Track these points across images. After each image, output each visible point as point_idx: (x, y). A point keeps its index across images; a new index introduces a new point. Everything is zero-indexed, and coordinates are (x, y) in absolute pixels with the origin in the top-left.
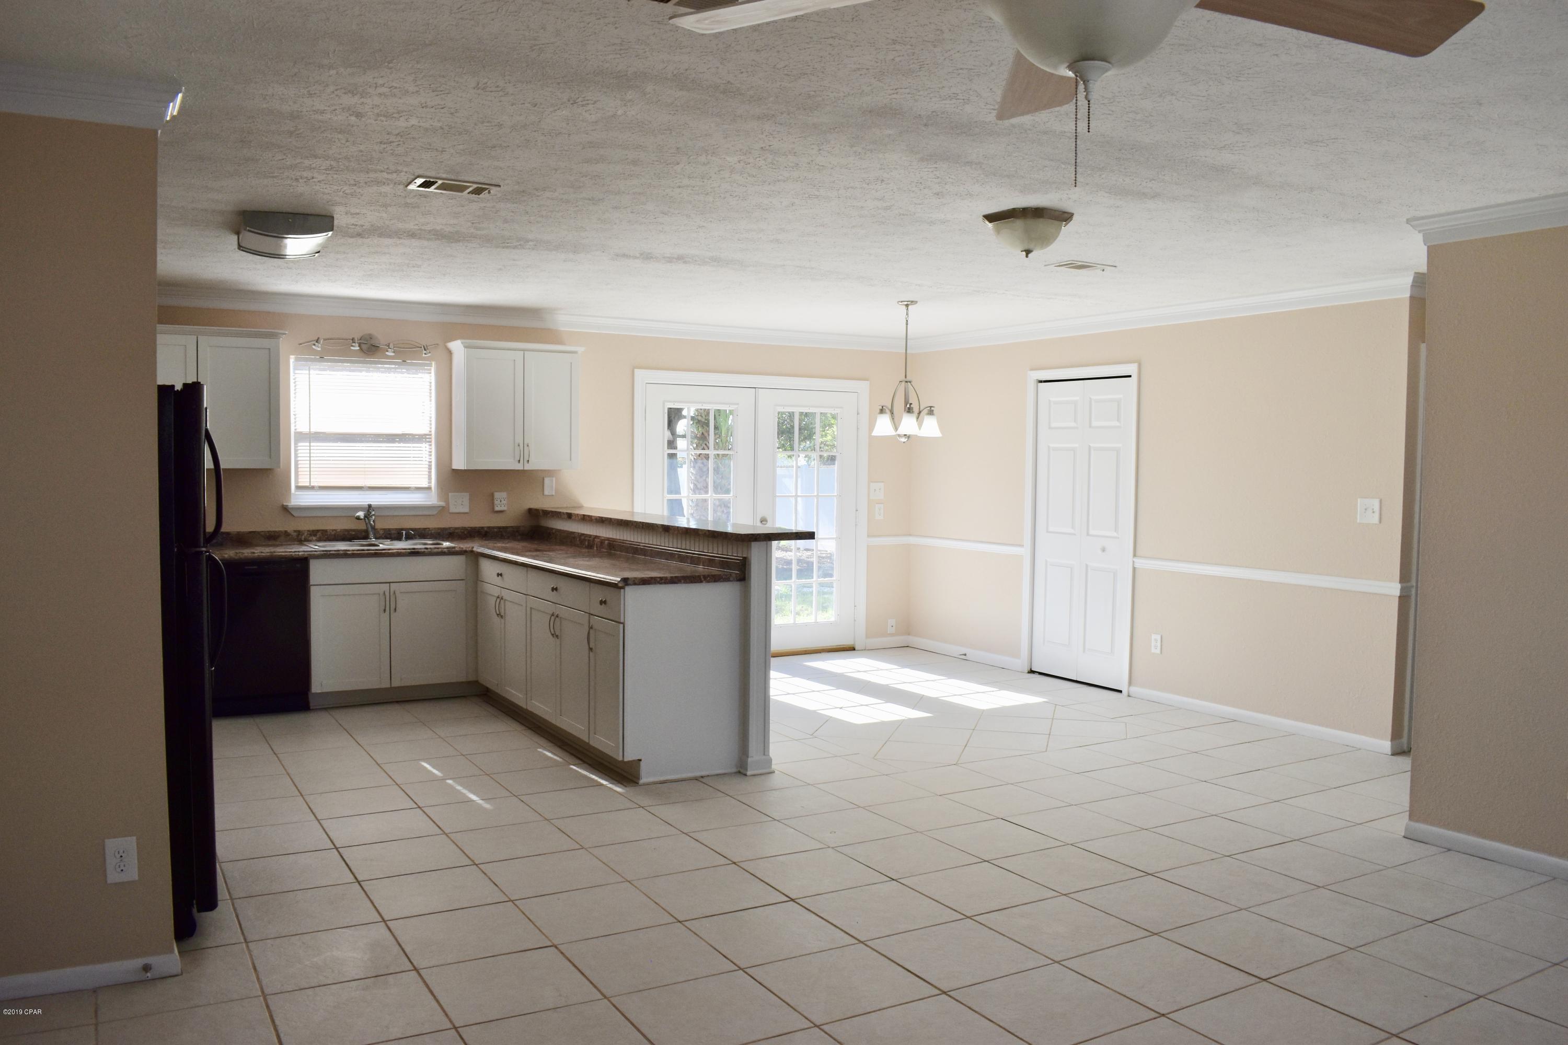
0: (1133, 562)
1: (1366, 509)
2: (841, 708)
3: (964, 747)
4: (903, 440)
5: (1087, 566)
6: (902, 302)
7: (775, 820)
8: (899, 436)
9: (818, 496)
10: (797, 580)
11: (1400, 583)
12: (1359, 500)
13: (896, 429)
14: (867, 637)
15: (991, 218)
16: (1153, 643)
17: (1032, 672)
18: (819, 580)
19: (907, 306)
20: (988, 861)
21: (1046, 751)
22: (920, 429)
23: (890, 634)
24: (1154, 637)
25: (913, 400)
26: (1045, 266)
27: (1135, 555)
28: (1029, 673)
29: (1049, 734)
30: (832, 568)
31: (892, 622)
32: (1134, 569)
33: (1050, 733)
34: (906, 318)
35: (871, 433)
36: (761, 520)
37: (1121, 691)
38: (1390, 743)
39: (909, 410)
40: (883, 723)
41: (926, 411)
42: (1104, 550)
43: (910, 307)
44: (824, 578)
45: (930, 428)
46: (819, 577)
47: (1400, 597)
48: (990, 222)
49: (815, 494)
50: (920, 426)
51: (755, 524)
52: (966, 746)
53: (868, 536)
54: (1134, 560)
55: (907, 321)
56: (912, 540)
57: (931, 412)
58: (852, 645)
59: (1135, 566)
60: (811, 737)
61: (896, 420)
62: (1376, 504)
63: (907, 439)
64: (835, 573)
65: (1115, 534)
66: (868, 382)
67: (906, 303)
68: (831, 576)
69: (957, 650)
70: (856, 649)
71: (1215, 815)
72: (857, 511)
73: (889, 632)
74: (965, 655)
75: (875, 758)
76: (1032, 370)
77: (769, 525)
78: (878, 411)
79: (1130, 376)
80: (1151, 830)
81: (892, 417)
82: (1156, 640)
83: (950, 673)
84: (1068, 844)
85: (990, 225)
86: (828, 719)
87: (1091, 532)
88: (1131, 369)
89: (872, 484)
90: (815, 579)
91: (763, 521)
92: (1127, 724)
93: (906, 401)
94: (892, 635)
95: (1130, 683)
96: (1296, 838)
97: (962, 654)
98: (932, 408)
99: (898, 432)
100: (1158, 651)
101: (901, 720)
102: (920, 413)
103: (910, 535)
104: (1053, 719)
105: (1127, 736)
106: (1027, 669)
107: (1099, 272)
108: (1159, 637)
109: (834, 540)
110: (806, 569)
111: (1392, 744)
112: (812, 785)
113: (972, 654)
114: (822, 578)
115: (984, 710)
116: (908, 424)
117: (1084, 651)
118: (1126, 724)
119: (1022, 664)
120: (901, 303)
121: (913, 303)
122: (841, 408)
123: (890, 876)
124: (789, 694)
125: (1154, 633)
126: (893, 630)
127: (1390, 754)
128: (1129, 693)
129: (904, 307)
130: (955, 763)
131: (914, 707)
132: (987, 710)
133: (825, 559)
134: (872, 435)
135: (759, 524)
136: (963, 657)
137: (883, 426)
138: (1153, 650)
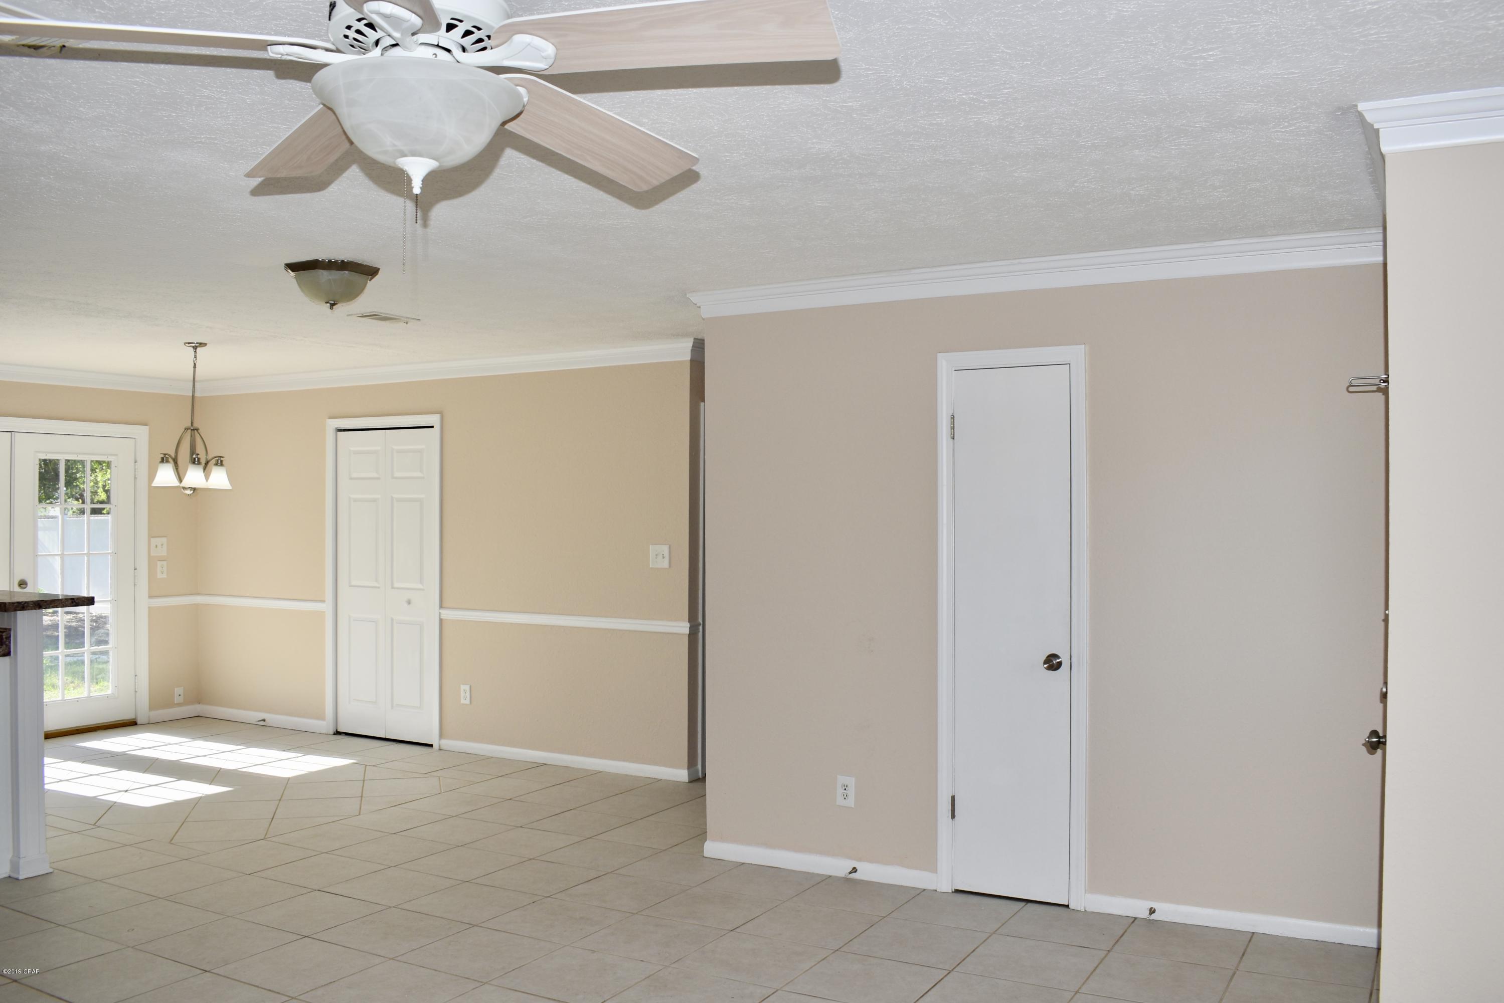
0: (440, 613)
1: (657, 555)
2: (126, 791)
3: (271, 820)
4: (189, 492)
5: (392, 620)
6: (189, 343)
7: (60, 925)
8: (184, 488)
9: (88, 554)
10: (65, 650)
11: (689, 622)
12: (651, 546)
13: (181, 481)
14: (151, 708)
15: (294, 267)
16: (462, 694)
17: (338, 733)
18: (92, 648)
19: (195, 348)
20: (307, 937)
21: (360, 814)
22: (207, 481)
23: (177, 704)
24: (463, 687)
25: (200, 449)
26: (348, 315)
27: (441, 607)
28: (334, 734)
29: (362, 797)
30: (108, 634)
31: (179, 690)
32: (441, 620)
33: (362, 795)
34: (194, 361)
35: (151, 484)
36: (19, 583)
37: (431, 746)
38: (687, 771)
39: (195, 461)
40: (177, 804)
41: (213, 461)
42: (409, 602)
43: (198, 349)
44: (98, 646)
45: (219, 479)
46: (91, 646)
47: (689, 635)
48: (293, 271)
49: (86, 552)
50: (207, 477)
51: (11, 590)
52: (272, 819)
53: (149, 597)
54: (441, 611)
55: (195, 364)
56: (199, 599)
57: (220, 462)
58: (134, 719)
59: (442, 618)
60: (94, 827)
61: (180, 469)
62: (665, 549)
63: (192, 492)
64: (112, 639)
65: (420, 586)
66: (147, 427)
67: (194, 345)
68: (106, 642)
69: (254, 716)
70: (138, 724)
71: (533, 859)
72: (135, 569)
73: (175, 702)
74: (264, 720)
75: (172, 842)
76: (330, 418)
77: (29, 589)
78: (160, 460)
79: (432, 427)
80: (473, 881)
81: (176, 466)
82: (465, 691)
83: (249, 742)
84: (391, 907)
85: (292, 274)
86: (112, 806)
87: (396, 585)
88: (433, 420)
89: (152, 539)
90: (88, 648)
91: (23, 584)
92: (441, 778)
93: (193, 451)
94: (179, 705)
95: (441, 736)
96: (610, 871)
97: (259, 720)
98: (222, 459)
99: (184, 484)
100: (468, 702)
101: (198, 797)
102: (207, 463)
103: (198, 594)
104: (364, 780)
105: (441, 790)
106: (332, 731)
107: (402, 324)
108: (467, 688)
109: (109, 603)
110: (75, 636)
111: (688, 772)
112: (100, 881)
113: (273, 718)
114: (95, 646)
115: (289, 779)
116: (194, 477)
117: (392, 707)
118: (439, 779)
119: (326, 726)
120: (187, 345)
121: (202, 345)
122: (116, 455)
123: (202, 968)
124: (61, 781)
125: (463, 684)
126: (181, 699)
127: (687, 781)
128: (440, 746)
129: (192, 349)
130: (262, 838)
131: (211, 782)
132: (292, 777)
133: (99, 622)
134: (153, 485)
135: (17, 589)
136: (262, 723)
137: (166, 476)
138: (463, 701)
